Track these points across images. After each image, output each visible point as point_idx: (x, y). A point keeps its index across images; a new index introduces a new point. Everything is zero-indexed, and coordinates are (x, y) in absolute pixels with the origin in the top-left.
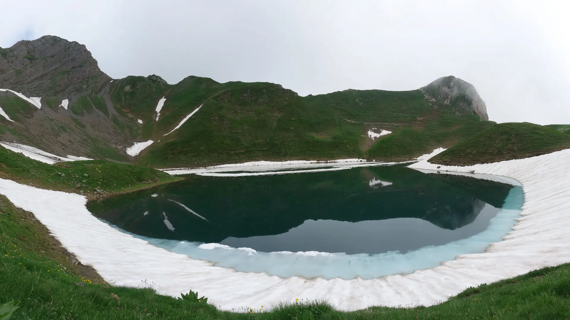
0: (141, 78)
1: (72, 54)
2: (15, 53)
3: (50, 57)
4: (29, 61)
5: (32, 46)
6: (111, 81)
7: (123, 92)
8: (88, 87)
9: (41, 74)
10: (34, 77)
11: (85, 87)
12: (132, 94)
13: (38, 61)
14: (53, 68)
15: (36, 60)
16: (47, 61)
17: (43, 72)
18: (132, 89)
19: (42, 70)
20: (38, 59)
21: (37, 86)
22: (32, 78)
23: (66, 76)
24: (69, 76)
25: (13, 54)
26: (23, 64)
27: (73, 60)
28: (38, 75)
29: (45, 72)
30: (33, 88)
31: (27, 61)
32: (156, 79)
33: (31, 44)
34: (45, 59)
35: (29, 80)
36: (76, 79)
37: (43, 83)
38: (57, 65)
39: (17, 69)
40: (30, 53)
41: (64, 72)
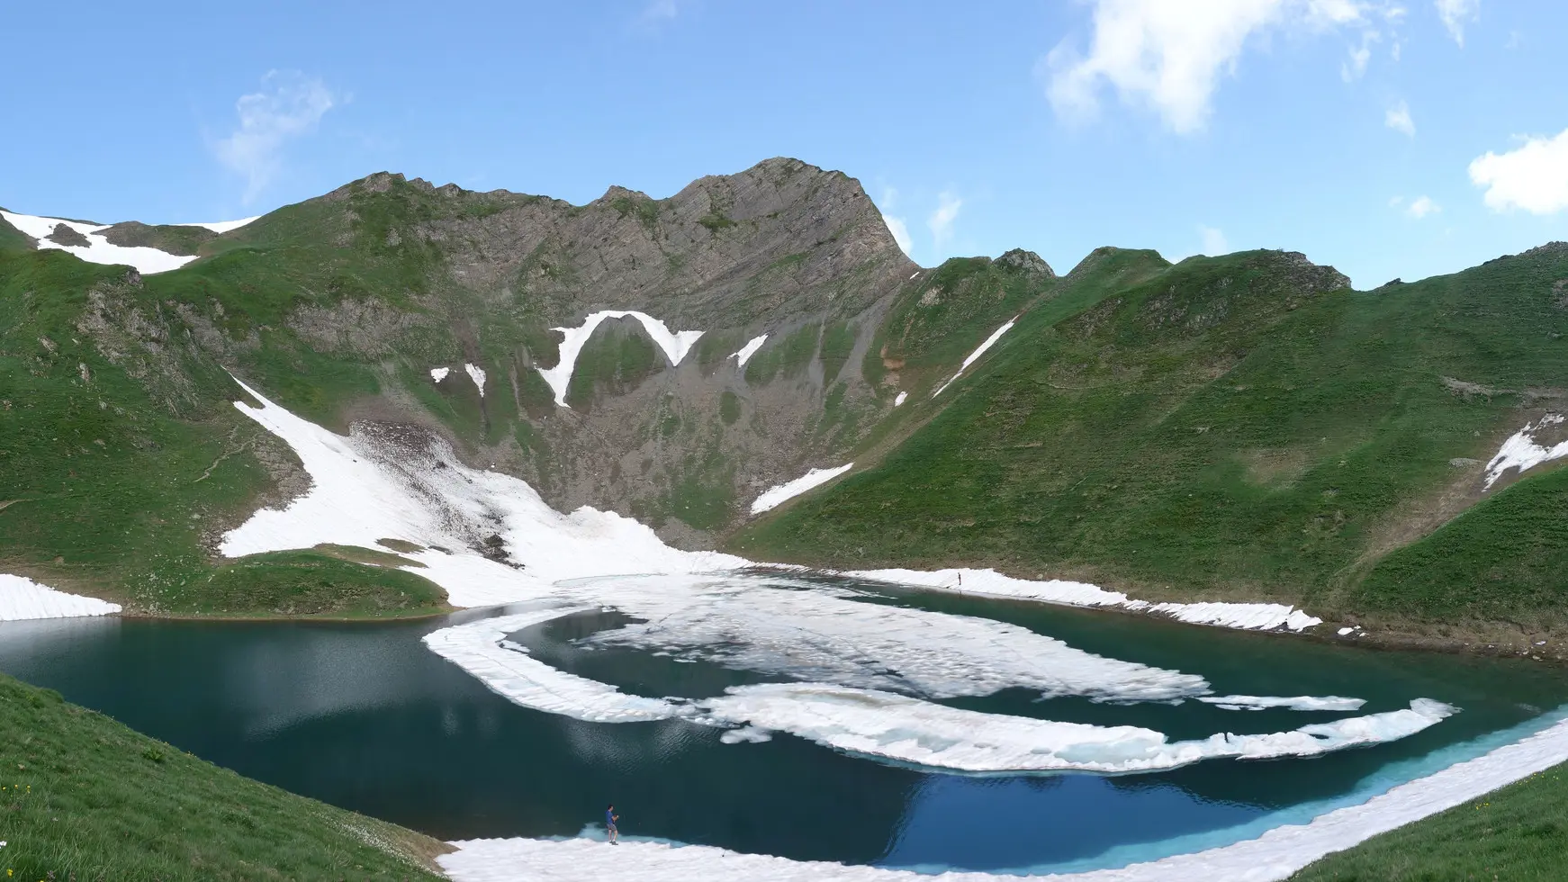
0: (979, 264)
1: (820, 207)
2: (680, 210)
3: (770, 216)
4: (709, 231)
5: (728, 189)
6: (914, 276)
7: (917, 309)
8: (837, 298)
9: (733, 264)
10: (713, 275)
11: (832, 296)
12: (936, 312)
13: (736, 230)
14: (767, 248)
15: (733, 227)
16: (757, 228)
17: (740, 261)
18: (943, 297)
19: (739, 255)
20: (736, 225)
21: (712, 300)
22: (708, 277)
23: (792, 268)
24: (799, 268)
25: (676, 213)
26: (693, 241)
27: (820, 222)
28: (726, 268)
29: (746, 259)
30: (701, 305)
31: (704, 232)
32: (1018, 261)
33: (728, 186)
34: (753, 224)
35: (700, 283)
36: (814, 277)
37: (729, 292)
38: (779, 241)
39: (677, 253)
40: (719, 209)
41: (791, 258)
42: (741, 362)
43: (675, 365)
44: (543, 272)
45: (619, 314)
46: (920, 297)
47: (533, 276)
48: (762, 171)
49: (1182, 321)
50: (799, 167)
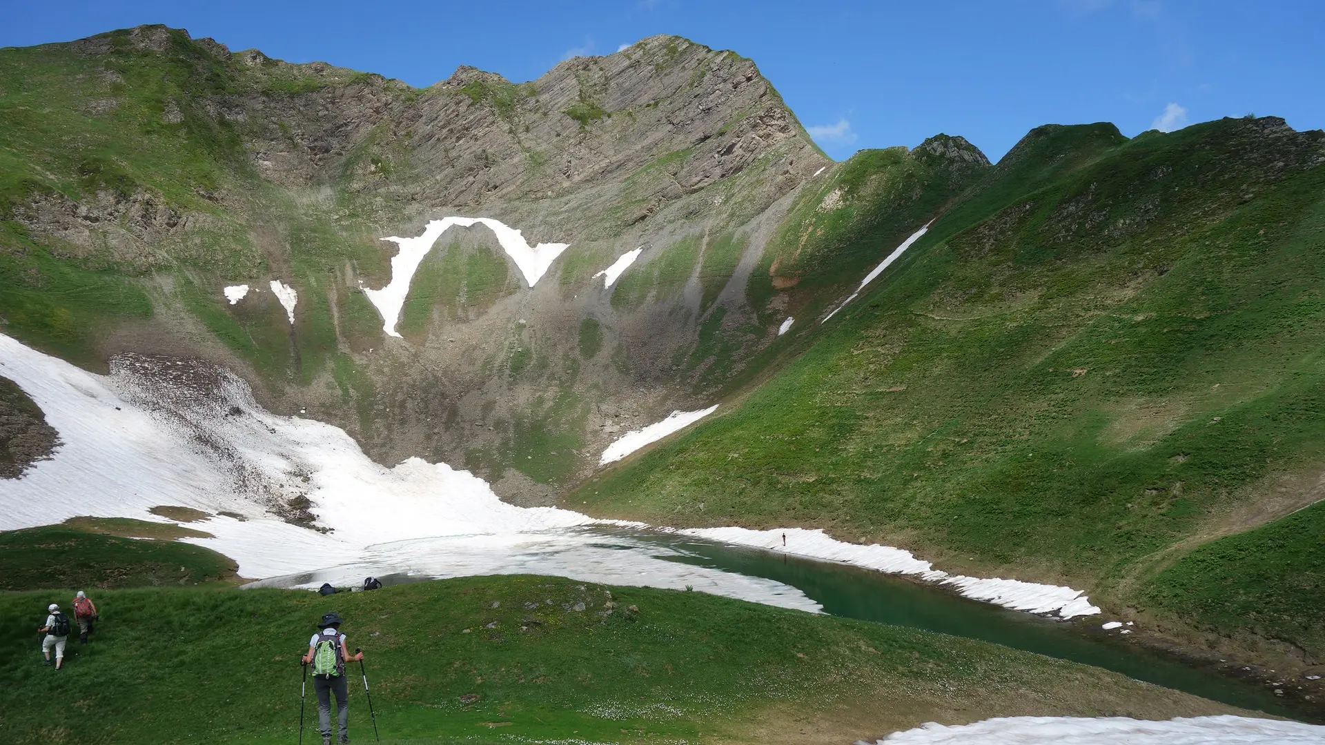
0: (893, 156)
1: (708, 94)
2: (544, 97)
3: (649, 105)
4: (577, 124)
5: (601, 73)
6: (818, 172)
7: (817, 214)
8: (725, 202)
9: (605, 163)
10: (582, 176)
11: (718, 200)
12: (838, 217)
13: (610, 121)
14: (646, 142)
15: (605, 118)
16: (635, 120)
17: (614, 159)
18: (847, 199)
19: (612, 152)
20: (609, 116)
21: (580, 205)
22: (576, 178)
23: (673, 167)
24: (682, 168)
25: (537, 101)
26: (558, 135)
27: (708, 112)
28: (597, 167)
29: (620, 157)
30: (566, 212)
31: (571, 124)
32: (940, 150)
33: (601, 69)
34: (630, 114)
35: (565, 185)
36: (698, 179)
37: (600, 196)
38: (659, 135)
39: (538, 149)
40: (590, 97)
41: (672, 156)
42: (609, 282)
43: (531, 285)
44: (373, 168)
45: (467, 222)
46: (820, 201)
47: (360, 172)
48: (641, 52)
49: (1099, 227)
50: (684, 47)
